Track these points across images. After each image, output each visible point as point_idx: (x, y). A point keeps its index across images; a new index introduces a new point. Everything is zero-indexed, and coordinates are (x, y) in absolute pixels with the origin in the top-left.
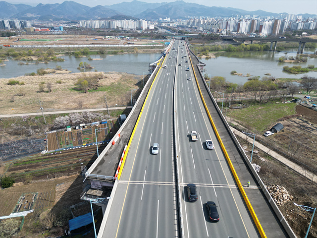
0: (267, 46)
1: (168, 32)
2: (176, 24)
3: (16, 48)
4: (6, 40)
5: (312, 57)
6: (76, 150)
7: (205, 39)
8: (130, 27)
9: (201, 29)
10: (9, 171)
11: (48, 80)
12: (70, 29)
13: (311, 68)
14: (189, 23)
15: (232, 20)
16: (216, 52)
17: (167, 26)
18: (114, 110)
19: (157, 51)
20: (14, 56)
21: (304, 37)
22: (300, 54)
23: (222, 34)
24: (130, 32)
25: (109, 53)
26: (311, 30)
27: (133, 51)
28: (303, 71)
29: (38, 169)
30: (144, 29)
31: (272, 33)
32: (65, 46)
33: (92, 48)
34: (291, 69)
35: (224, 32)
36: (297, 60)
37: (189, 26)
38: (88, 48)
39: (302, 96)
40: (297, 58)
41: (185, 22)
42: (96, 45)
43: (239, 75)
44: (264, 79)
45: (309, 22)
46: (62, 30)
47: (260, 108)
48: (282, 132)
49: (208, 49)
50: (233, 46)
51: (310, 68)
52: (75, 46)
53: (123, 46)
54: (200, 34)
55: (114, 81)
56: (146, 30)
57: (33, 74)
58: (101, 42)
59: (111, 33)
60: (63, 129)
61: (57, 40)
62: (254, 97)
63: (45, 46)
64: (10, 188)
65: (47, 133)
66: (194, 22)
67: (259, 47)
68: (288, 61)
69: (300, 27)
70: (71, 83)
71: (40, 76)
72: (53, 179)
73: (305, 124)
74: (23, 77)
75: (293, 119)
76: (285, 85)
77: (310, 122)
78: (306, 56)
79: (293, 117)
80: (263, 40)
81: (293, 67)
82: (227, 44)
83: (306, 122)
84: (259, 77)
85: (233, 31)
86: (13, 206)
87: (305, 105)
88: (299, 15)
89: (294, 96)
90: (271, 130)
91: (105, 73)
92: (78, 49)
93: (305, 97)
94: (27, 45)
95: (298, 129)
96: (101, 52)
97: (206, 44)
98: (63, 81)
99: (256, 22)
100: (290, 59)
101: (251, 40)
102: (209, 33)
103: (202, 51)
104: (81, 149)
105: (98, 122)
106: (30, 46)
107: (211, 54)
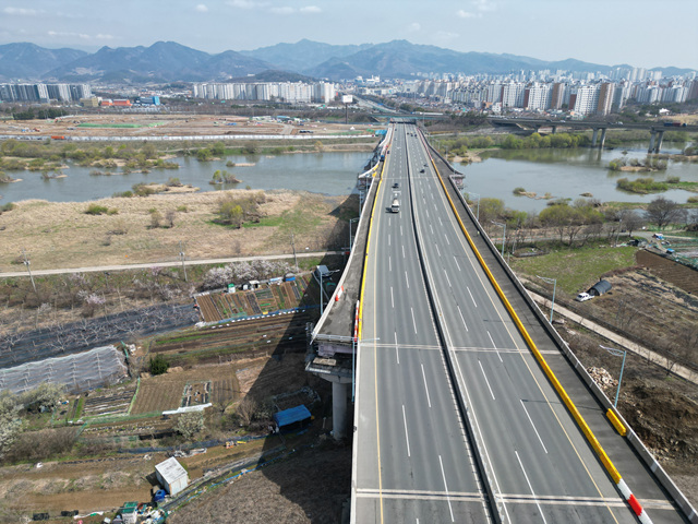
0: (586, 138)
1: (380, 107)
2: (395, 89)
3: (78, 142)
4: (49, 125)
5: (676, 160)
6: (252, 322)
7: (457, 123)
8: (298, 98)
9: (448, 101)
10: (153, 351)
11: (160, 205)
12: (173, 101)
13: (674, 182)
14: (421, 89)
15: (512, 82)
16: (482, 150)
17: (374, 94)
18: (305, 258)
19: (361, 147)
20: (76, 158)
21: (662, 118)
22: (653, 154)
23: (493, 114)
24: (301, 108)
25: (265, 152)
26: (677, 104)
27: (313, 149)
28: (656, 189)
29: (198, 349)
30: (327, 101)
31: (596, 110)
32: (175, 138)
33: (231, 142)
34: (632, 185)
35: (497, 108)
36: (647, 167)
37: (422, 95)
38: (223, 141)
39: (648, 235)
40: (647, 163)
41: (412, 86)
42: (237, 137)
43: (530, 196)
44: (579, 204)
45: (674, 87)
46: (158, 103)
47: (570, 255)
48: (609, 296)
49: (465, 144)
50: (515, 138)
51: (670, 182)
52: (197, 138)
53: (291, 137)
54: (447, 112)
55: (286, 207)
56: (331, 104)
57: (128, 195)
58: (245, 130)
59: (261, 110)
60: (220, 290)
61: (154, 125)
62: (558, 237)
63: (135, 139)
64: (164, 375)
65: (195, 295)
66: (432, 86)
67: (570, 139)
68: (628, 168)
69: (656, 96)
70: (206, 210)
71: (143, 199)
72: (228, 363)
73: (650, 282)
74: (110, 199)
75: (629, 274)
76: (619, 214)
77: (659, 279)
78: (666, 158)
79: (629, 270)
80: (577, 125)
81: (638, 181)
82: (504, 134)
83: (653, 279)
84: (570, 199)
85: (515, 107)
86: (177, 399)
87: (654, 250)
88: (655, 70)
89: (634, 234)
90: (588, 292)
91: (267, 192)
92: (203, 143)
93: (655, 236)
94: (96, 135)
95: (637, 290)
96: (250, 151)
97: (460, 134)
98: (190, 206)
99: (562, 87)
100: (632, 165)
101: (553, 124)
102: (465, 110)
103: (454, 147)
104: (261, 320)
105: (280, 278)
106: (106, 139)
107: (471, 155)
